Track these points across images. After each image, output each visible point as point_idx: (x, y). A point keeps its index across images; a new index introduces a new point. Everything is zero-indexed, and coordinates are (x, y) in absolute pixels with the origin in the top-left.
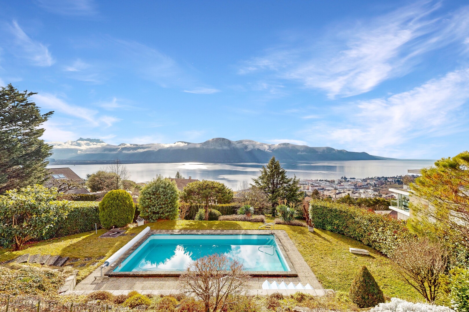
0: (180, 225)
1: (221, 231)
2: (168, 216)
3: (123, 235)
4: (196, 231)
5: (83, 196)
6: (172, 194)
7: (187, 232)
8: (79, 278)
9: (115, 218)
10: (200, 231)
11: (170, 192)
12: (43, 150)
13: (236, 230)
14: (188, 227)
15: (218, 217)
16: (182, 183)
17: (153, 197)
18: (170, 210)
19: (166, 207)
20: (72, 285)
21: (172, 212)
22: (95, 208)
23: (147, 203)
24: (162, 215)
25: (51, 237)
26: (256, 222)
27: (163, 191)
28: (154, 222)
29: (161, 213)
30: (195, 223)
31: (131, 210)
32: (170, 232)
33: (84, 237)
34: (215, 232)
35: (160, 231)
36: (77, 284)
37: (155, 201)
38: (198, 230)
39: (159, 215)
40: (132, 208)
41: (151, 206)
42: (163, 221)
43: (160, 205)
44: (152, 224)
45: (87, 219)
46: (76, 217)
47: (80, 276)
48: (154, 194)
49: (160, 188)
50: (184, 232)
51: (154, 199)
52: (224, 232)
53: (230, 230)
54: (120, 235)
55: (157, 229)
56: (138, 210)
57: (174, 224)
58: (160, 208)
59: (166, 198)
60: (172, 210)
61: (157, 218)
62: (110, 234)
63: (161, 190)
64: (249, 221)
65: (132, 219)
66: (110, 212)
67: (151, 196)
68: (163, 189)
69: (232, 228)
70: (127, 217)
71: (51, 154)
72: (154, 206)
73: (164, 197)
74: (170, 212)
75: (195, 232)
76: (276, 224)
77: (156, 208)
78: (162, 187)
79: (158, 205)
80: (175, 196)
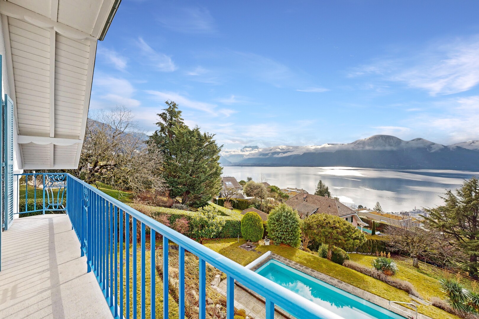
0: (299, 256)
1: (339, 281)
2: (290, 243)
3: (254, 250)
4: (311, 270)
5: (240, 201)
6: (293, 224)
7: (302, 268)
8: (222, 277)
9: (249, 235)
10: (315, 271)
11: (291, 222)
12: (218, 172)
13: (359, 289)
14: (305, 262)
15: (344, 259)
16: (318, 200)
17: (277, 223)
18: (290, 238)
19: (288, 234)
20: (218, 282)
21: (293, 241)
22: (240, 221)
23: (272, 228)
24: (284, 241)
25: (216, 237)
26: (396, 287)
27: (285, 220)
28: (277, 245)
29: (283, 239)
30: (313, 260)
31: (260, 231)
32: (287, 261)
33: (231, 243)
34: (331, 280)
35: (279, 257)
36: (221, 281)
37: (278, 227)
38: (314, 269)
39: (281, 240)
40: (261, 229)
41: (275, 231)
42: (285, 246)
43: (282, 231)
44: (276, 246)
45: (235, 229)
46: (229, 226)
47: (223, 276)
48: (277, 221)
49: (282, 217)
50: (299, 267)
51: (277, 226)
52: (342, 284)
53: (351, 285)
54: (252, 250)
55: (278, 254)
56: (266, 230)
57: (293, 254)
58: (282, 234)
59: (288, 226)
60: (292, 238)
61: (280, 243)
62: (246, 247)
63: (283, 218)
64: (386, 282)
65: (261, 237)
66: (247, 229)
67: (275, 222)
68: (284, 218)
69: (354, 284)
70: (258, 236)
71: (222, 173)
72: (277, 231)
73: (285, 225)
74: (291, 240)
75: (309, 271)
76: (434, 305)
77: (279, 233)
78: (284, 216)
79: (281, 232)
80: (296, 226)
